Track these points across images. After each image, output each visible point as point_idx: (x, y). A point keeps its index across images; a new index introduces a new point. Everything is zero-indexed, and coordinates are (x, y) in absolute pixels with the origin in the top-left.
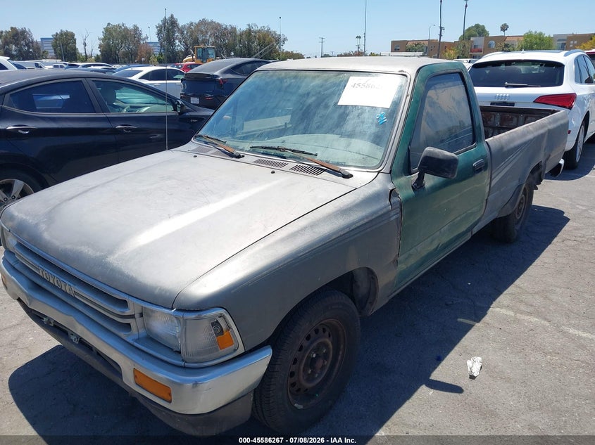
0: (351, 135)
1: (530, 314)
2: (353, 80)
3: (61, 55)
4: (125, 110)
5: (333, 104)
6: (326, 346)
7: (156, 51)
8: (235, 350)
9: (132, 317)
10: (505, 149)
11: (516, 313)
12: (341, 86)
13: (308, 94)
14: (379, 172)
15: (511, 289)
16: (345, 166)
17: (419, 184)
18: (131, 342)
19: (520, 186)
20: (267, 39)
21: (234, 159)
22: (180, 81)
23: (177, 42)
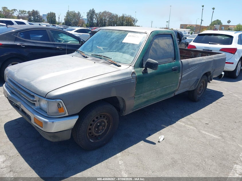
0: (124, 53)
1: (191, 125)
2: (129, 34)
3: (50, 22)
4: (62, 42)
5: (121, 42)
6: (104, 122)
7: (86, 22)
8: (65, 114)
9: (36, 101)
10: (190, 64)
11: (185, 124)
12: (125, 36)
13: (114, 38)
14: (130, 66)
15: (188, 117)
16: (120, 63)
17: (145, 72)
18: (34, 109)
19: (198, 79)
20: (130, 20)
21: (85, 58)
22: (89, 34)
23: (94, 19)
